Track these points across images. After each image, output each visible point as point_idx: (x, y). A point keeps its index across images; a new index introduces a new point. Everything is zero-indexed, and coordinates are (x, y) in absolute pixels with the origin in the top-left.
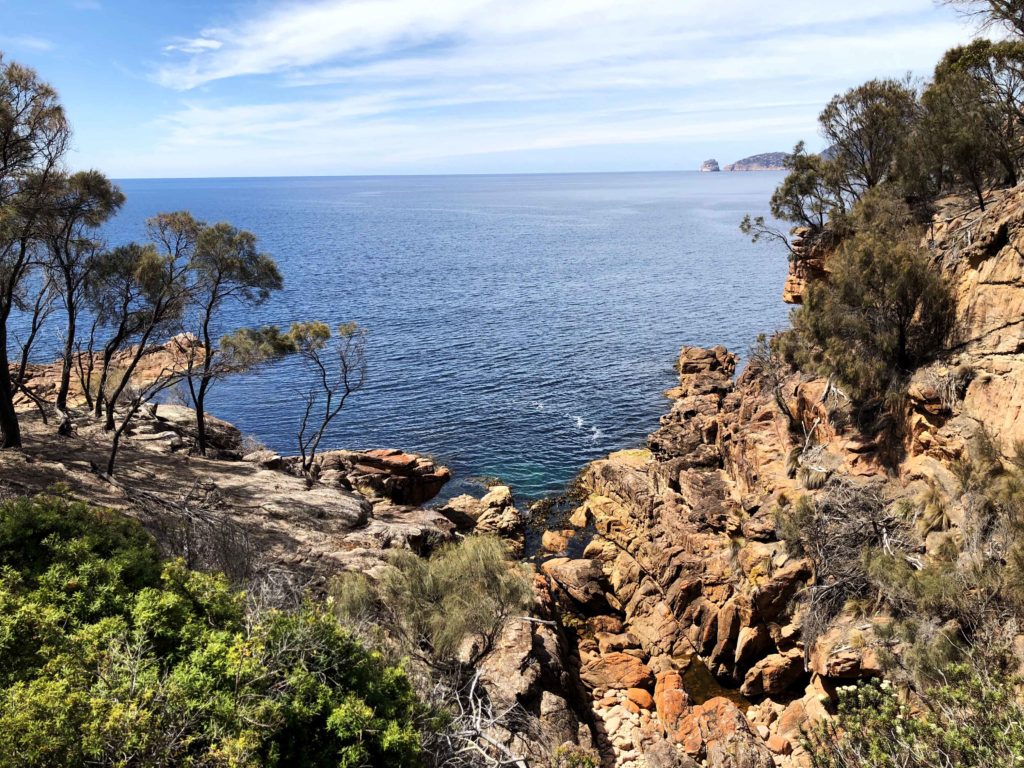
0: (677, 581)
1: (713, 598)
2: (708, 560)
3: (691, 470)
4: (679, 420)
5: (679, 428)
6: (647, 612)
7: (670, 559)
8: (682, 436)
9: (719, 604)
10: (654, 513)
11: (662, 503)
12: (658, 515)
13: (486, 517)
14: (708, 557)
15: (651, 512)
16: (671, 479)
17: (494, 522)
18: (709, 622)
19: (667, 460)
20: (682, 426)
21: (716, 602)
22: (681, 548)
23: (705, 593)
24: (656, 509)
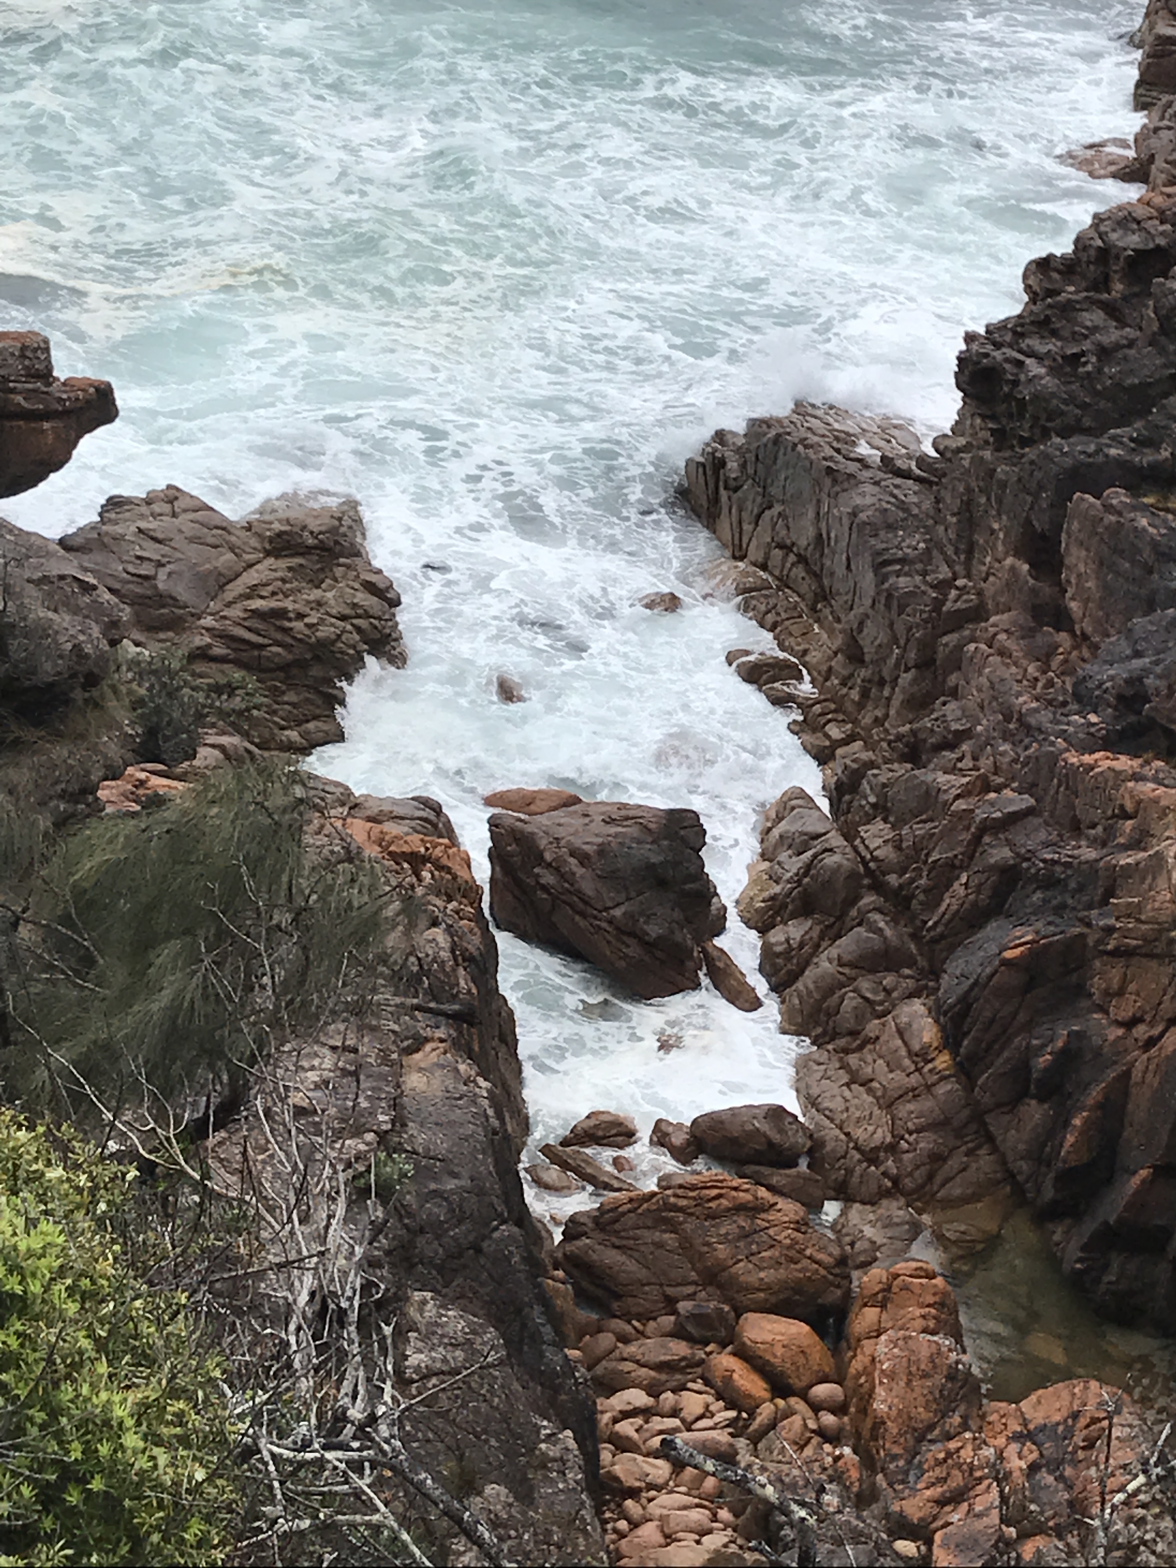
0: (991, 929)
1: (1125, 1009)
2: (1126, 859)
3: (1118, 496)
4: (1102, 283)
5: (1093, 317)
6: (854, 1033)
7: (977, 840)
8: (1105, 353)
9: (1141, 1031)
10: (941, 653)
11: (978, 614)
12: (956, 661)
13: (253, 592)
14: (1126, 848)
15: (928, 648)
16: (1028, 522)
17: (281, 613)
18: (1095, 1093)
19: (1025, 442)
20: (1112, 310)
21: (1130, 1024)
22: (1028, 801)
23: (1096, 985)
24: (951, 639)
